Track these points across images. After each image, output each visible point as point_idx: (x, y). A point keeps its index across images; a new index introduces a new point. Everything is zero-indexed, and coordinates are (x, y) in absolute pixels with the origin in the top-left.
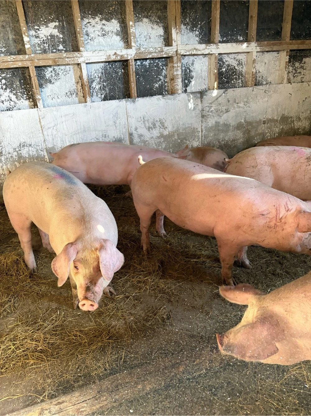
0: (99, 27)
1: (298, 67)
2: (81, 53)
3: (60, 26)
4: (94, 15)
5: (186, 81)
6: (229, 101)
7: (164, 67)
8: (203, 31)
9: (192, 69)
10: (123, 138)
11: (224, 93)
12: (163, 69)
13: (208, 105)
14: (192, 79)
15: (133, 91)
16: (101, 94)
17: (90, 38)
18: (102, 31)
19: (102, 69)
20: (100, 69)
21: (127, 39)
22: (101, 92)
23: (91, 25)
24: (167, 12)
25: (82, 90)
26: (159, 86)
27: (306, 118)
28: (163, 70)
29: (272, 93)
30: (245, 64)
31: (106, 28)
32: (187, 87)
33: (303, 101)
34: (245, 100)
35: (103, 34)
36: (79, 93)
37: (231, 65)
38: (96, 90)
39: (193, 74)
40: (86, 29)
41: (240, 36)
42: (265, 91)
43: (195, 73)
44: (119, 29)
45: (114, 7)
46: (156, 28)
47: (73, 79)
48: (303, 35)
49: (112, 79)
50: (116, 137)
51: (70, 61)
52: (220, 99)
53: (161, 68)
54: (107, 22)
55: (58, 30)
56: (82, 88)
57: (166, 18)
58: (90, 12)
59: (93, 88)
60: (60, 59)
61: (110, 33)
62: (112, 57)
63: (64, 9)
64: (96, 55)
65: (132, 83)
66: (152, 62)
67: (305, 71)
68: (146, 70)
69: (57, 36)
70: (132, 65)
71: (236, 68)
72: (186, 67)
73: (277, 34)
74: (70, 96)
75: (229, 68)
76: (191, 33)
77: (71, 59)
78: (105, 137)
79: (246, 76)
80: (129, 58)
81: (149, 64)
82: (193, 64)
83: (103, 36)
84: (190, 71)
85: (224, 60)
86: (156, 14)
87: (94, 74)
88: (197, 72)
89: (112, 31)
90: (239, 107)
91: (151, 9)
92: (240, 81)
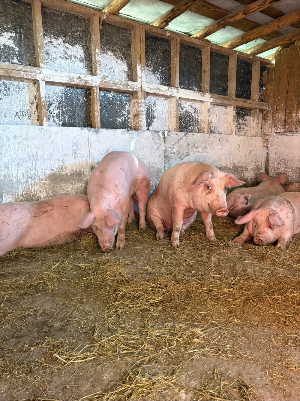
0: (61, 48)
1: (242, 123)
2: (40, 69)
3: (16, 38)
4: (57, 36)
5: (149, 121)
6: (189, 145)
7: (127, 103)
8: (164, 75)
9: (154, 109)
10: (82, 172)
11: (185, 136)
12: (126, 104)
13: (171, 146)
14: (154, 119)
15: (96, 121)
16: (59, 121)
17: (50, 58)
18: (65, 54)
19: (62, 94)
20: (59, 93)
21: (91, 67)
22: (59, 118)
23: (52, 45)
24: (131, 50)
25: (36, 112)
26: (122, 122)
27: (252, 169)
28: (127, 106)
29: (225, 142)
30: (200, 113)
31: (69, 52)
32: (149, 126)
33: (249, 153)
34: (203, 145)
35: (66, 57)
36: (33, 115)
37: (189, 112)
38: (54, 115)
39: (155, 114)
40: (46, 48)
41: (195, 87)
42: (219, 139)
43: (156, 114)
44: (83, 56)
45: (78, 33)
46: (120, 63)
47: (27, 98)
48: (243, 96)
49: (72, 106)
50: (74, 170)
51: (26, 75)
52: (181, 141)
53: (125, 103)
54: (71, 46)
55: (14, 41)
56: (37, 110)
57: (131, 56)
58: (52, 32)
59: (50, 112)
60: (14, 71)
61: (73, 58)
62: (76, 80)
63: (24, 22)
64: (58, 75)
65: (96, 112)
66: (116, 95)
67: (246, 127)
68: (110, 102)
69: (12, 48)
70: (97, 93)
71: (193, 115)
72: (148, 106)
73: (224, 92)
74: (22, 117)
75: (187, 114)
76: (153, 75)
77: (27, 73)
78: (62, 168)
79: (202, 124)
80: (94, 85)
81: (113, 96)
82: (155, 104)
83: (65, 59)
84: (153, 111)
85: (182, 106)
86: (120, 50)
87: (52, 97)
88: (158, 113)
89: (76, 57)
90: (198, 152)
91: (116, 44)
92: (196, 128)
